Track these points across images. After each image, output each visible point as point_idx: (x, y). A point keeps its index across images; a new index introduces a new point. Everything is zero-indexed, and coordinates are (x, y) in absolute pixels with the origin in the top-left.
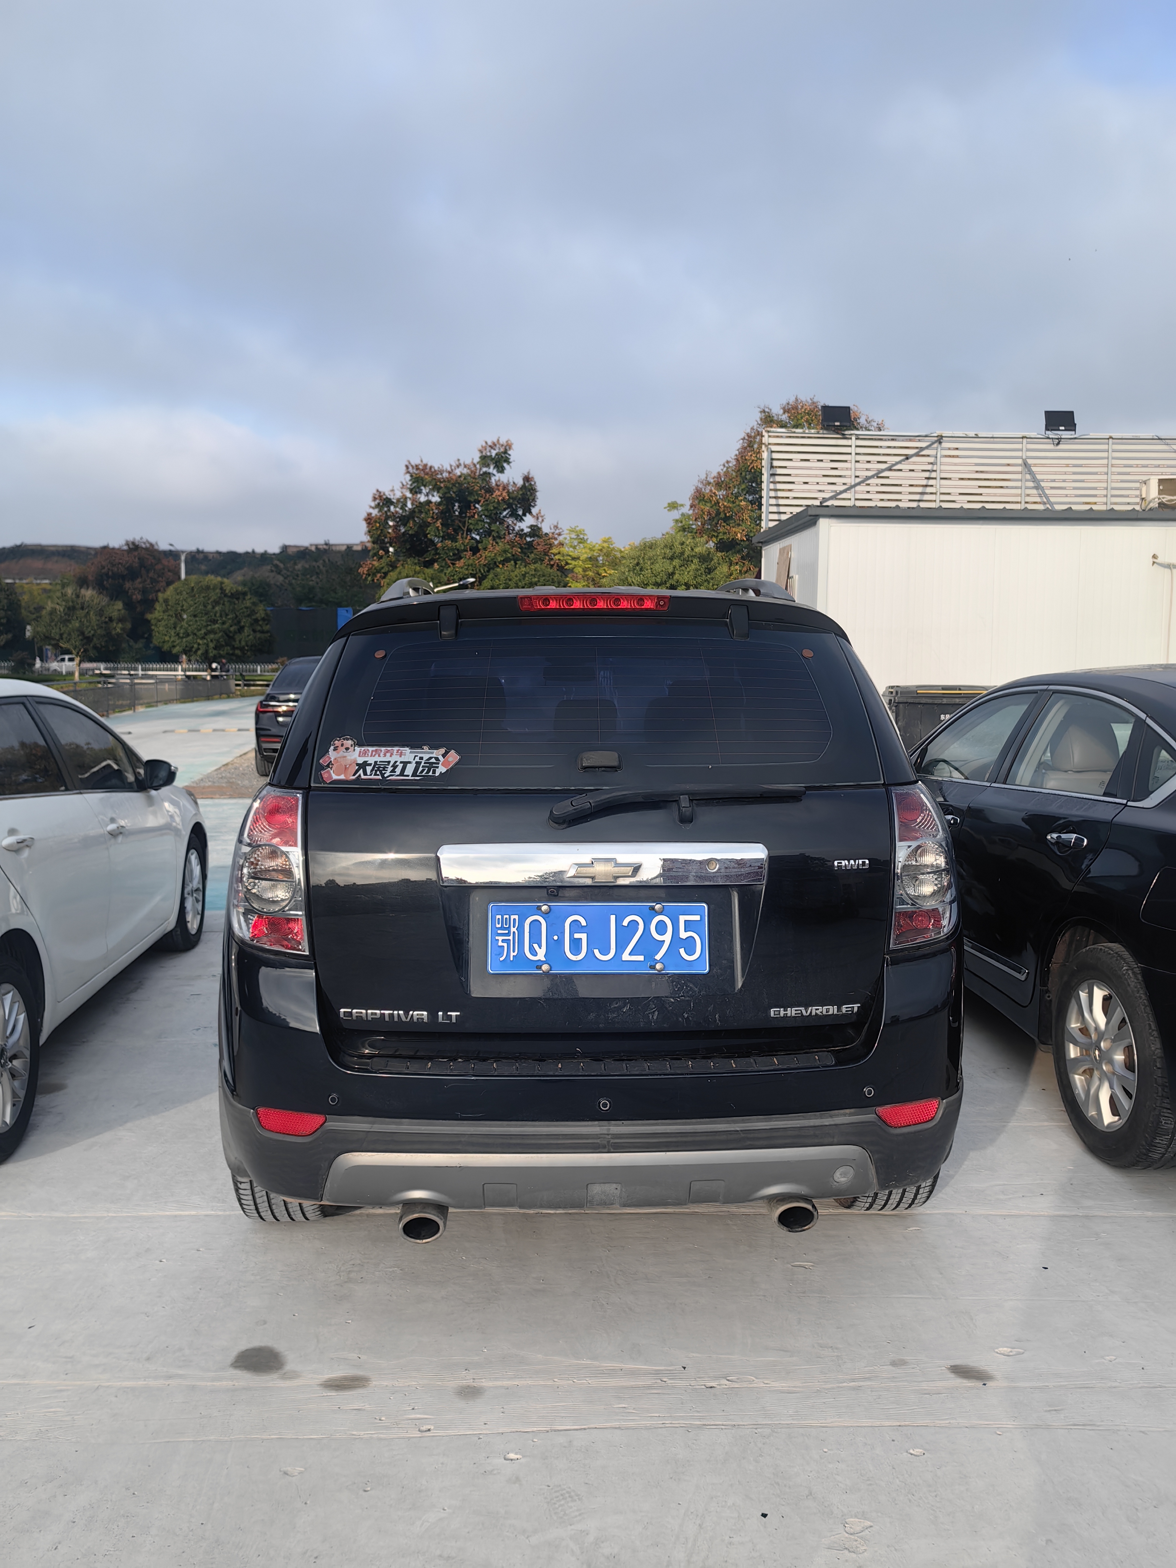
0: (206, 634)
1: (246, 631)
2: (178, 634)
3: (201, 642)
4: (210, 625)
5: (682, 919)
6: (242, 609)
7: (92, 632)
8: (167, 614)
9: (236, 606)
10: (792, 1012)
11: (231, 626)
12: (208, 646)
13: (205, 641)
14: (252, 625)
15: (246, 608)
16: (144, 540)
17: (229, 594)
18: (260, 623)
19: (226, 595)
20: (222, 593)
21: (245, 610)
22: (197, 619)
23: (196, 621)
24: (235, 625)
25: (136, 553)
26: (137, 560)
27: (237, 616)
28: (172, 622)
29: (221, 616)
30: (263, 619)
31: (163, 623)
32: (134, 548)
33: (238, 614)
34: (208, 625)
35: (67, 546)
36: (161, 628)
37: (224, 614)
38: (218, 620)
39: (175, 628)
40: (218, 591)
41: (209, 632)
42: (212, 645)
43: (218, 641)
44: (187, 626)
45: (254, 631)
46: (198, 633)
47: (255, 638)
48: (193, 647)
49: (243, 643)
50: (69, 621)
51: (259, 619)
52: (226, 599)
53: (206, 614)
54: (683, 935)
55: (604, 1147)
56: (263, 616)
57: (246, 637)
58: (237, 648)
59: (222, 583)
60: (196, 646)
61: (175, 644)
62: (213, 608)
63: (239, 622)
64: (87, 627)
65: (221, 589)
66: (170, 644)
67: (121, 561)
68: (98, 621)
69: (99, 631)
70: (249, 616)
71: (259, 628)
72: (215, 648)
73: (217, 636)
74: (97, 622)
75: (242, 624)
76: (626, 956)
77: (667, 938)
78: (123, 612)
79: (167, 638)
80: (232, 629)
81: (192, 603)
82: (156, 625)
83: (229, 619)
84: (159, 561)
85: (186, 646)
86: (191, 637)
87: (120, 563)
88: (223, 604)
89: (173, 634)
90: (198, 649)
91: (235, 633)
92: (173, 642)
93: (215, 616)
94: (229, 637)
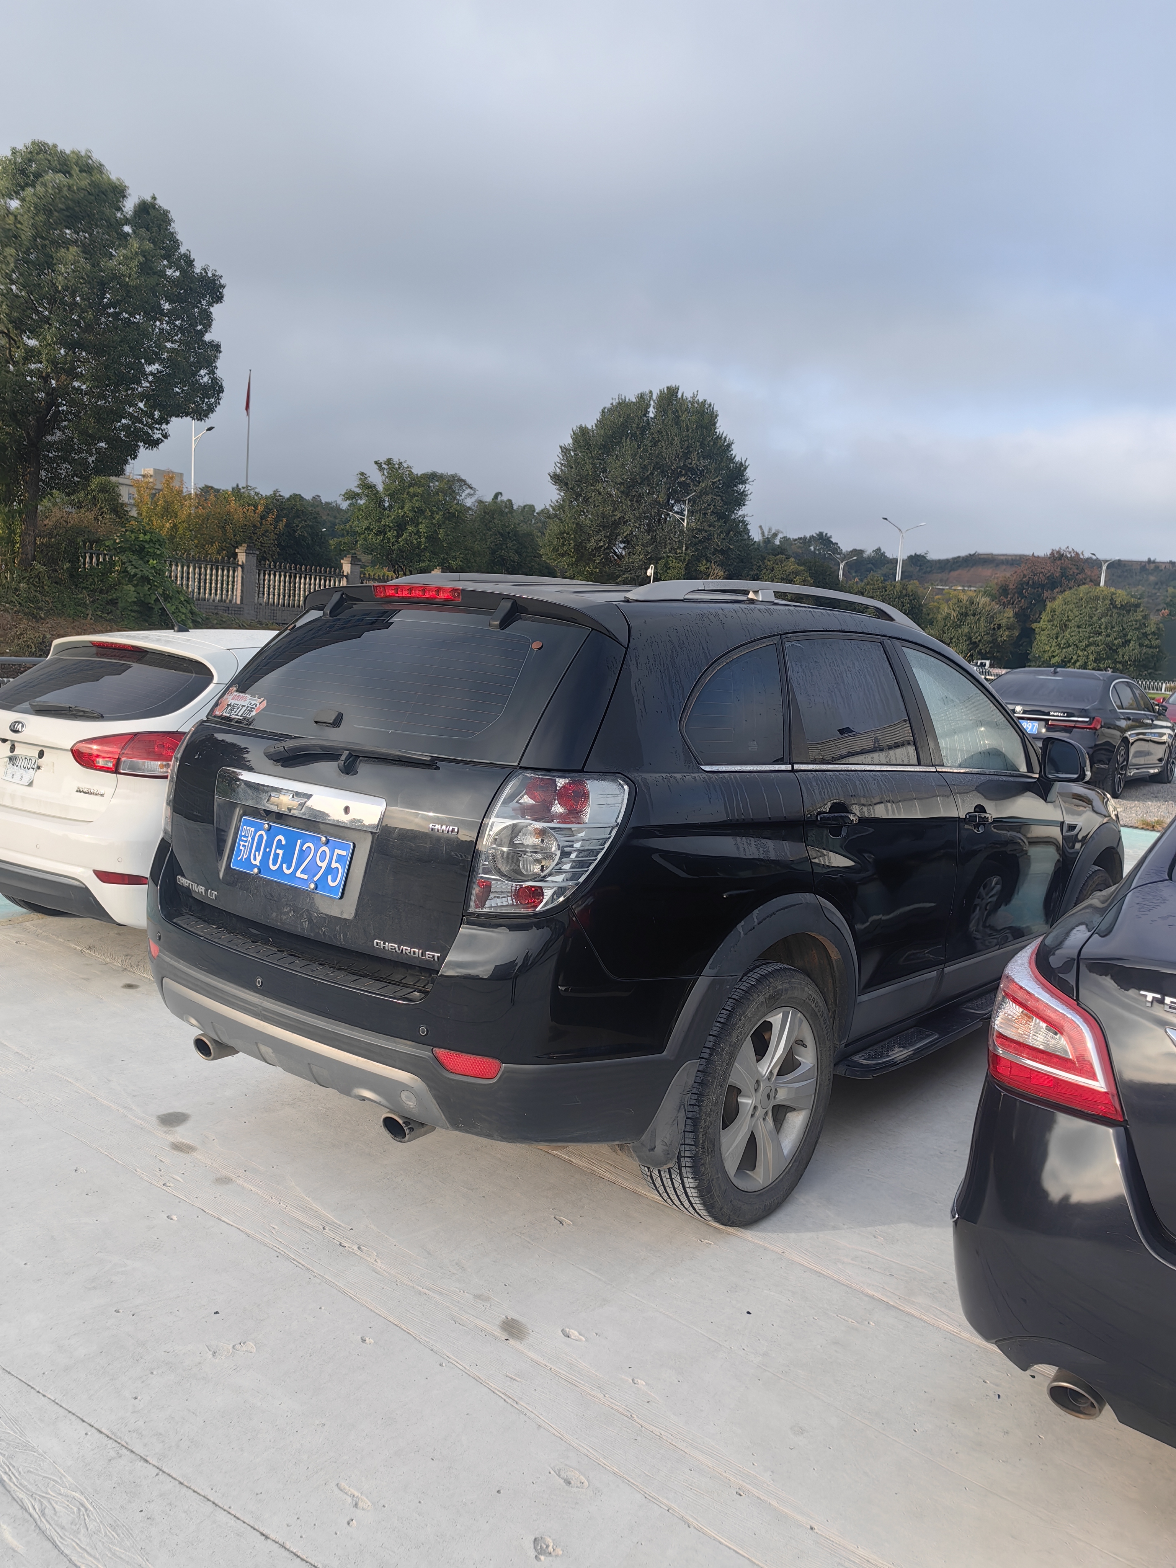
0: (1087, 646)
1: (1131, 645)
2: (1059, 645)
3: (1081, 653)
4: (1093, 637)
5: (337, 851)
6: (1131, 621)
7: (979, 638)
8: (1052, 623)
9: (1124, 619)
10: (389, 946)
11: (1116, 639)
12: (1088, 658)
13: (1086, 653)
14: (1139, 638)
15: (1136, 621)
16: (1070, 550)
17: (1119, 606)
18: (1150, 637)
19: (1115, 607)
20: (1111, 604)
21: (1134, 623)
22: (1080, 630)
23: (1079, 632)
24: (1121, 637)
25: (1059, 562)
26: (1059, 570)
27: (1124, 629)
28: (1054, 632)
29: (1106, 628)
30: (1153, 633)
31: (1046, 632)
32: (1057, 557)
33: (1125, 626)
34: (1090, 637)
35: (1016, 556)
36: (1043, 638)
37: (1110, 626)
38: (1102, 632)
39: (1057, 638)
40: (1108, 602)
41: (1090, 645)
42: (1092, 657)
43: (1098, 653)
44: (1069, 636)
45: (1141, 645)
46: (1080, 645)
47: (1140, 653)
48: (1072, 658)
49: (1126, 658)
50: (960, 626)
51: (1149, 632)
52: (1115, 611)
53: (1090, 625)
54: (334, 865)
55: (259, 1015)
56: (1153, 630)
57: (1132, 650)
58: (1120, 663)
59: (1113, 594)
60: (1075, 657)
61: (1055, 654)
62: (1100, 619)
63: (1125, 635)
64: (975, 633)
65: (1112, 599)
66: (1050, 654)
67: (1043, 570)
68: (986, 627)
69: (985, 638)
70: (1136, 629)
71: (1147, 642)
72: (1095, 661)
73: (1098, 649)
74: (985, 629)
75: (1129, 637)
76: (298, 874)
77: (324, 865)
78: (1012, 620)
79: (1047, 648)
80: (1116, 642)
81: (1077, 613)
82: (1039, 634)
83: (1114, 632)
84: (1082, 570)
85: (1065, 657)
86: (1071, 649)
87: (1042, 572)
88: (1111, 616)
89: (1054, 644)
90: (1078, 661)
91: (1119, 646)
92: (1054, 652)
93: (1100, 627)
94: (1112, 650)
